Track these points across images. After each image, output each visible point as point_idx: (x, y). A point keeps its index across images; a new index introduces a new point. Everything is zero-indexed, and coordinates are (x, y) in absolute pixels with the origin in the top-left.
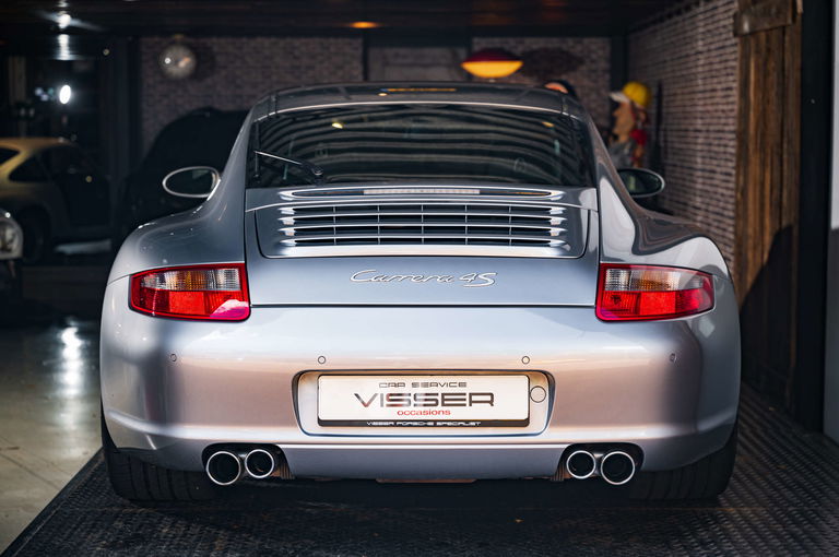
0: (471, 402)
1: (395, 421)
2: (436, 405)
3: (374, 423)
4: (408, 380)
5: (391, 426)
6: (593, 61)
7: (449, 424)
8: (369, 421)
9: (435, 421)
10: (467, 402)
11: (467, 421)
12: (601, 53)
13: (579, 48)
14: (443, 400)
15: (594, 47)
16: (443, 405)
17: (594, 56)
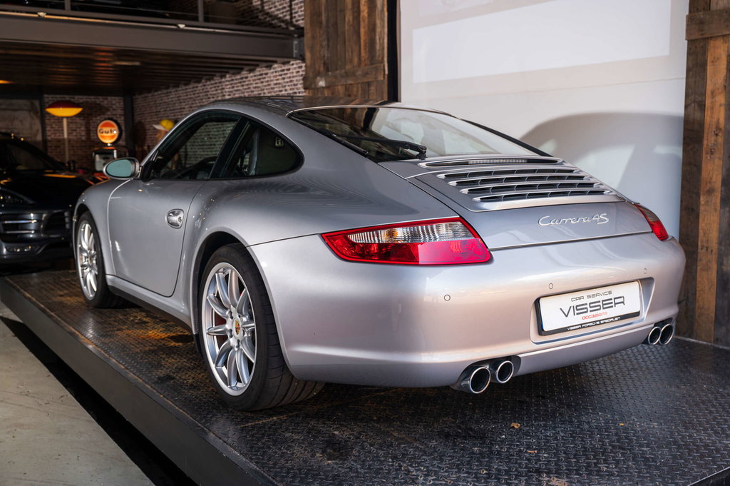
0: (615, 304)
1: (581, 325)
2: (600, 309)
3: (571, 328)
4: (585, 294)
5: (580, 328)
6: (114, 110)
7: (606, 321)
8: (569, 327)
9: (600, 321)
10: (613, 304)
11: (614, 318)
12: (118, 105)
13: (106, 102)
14: (603, 305)
15: (114, 102)
16: (604, 308)
17: (114, 107)
